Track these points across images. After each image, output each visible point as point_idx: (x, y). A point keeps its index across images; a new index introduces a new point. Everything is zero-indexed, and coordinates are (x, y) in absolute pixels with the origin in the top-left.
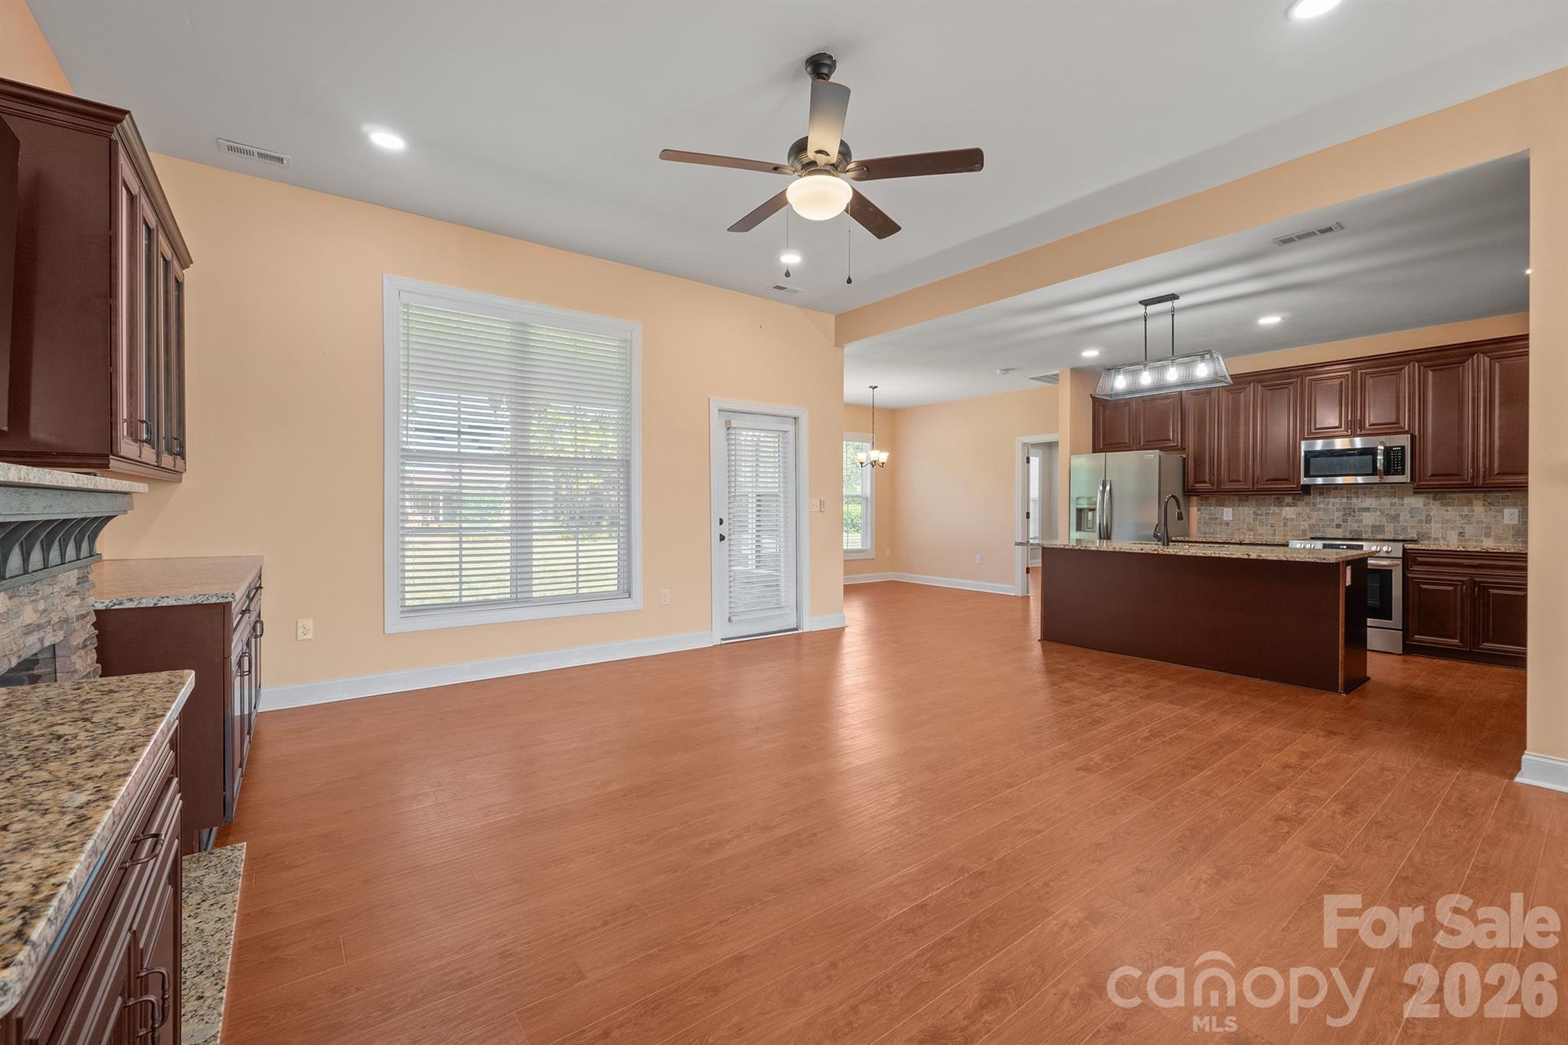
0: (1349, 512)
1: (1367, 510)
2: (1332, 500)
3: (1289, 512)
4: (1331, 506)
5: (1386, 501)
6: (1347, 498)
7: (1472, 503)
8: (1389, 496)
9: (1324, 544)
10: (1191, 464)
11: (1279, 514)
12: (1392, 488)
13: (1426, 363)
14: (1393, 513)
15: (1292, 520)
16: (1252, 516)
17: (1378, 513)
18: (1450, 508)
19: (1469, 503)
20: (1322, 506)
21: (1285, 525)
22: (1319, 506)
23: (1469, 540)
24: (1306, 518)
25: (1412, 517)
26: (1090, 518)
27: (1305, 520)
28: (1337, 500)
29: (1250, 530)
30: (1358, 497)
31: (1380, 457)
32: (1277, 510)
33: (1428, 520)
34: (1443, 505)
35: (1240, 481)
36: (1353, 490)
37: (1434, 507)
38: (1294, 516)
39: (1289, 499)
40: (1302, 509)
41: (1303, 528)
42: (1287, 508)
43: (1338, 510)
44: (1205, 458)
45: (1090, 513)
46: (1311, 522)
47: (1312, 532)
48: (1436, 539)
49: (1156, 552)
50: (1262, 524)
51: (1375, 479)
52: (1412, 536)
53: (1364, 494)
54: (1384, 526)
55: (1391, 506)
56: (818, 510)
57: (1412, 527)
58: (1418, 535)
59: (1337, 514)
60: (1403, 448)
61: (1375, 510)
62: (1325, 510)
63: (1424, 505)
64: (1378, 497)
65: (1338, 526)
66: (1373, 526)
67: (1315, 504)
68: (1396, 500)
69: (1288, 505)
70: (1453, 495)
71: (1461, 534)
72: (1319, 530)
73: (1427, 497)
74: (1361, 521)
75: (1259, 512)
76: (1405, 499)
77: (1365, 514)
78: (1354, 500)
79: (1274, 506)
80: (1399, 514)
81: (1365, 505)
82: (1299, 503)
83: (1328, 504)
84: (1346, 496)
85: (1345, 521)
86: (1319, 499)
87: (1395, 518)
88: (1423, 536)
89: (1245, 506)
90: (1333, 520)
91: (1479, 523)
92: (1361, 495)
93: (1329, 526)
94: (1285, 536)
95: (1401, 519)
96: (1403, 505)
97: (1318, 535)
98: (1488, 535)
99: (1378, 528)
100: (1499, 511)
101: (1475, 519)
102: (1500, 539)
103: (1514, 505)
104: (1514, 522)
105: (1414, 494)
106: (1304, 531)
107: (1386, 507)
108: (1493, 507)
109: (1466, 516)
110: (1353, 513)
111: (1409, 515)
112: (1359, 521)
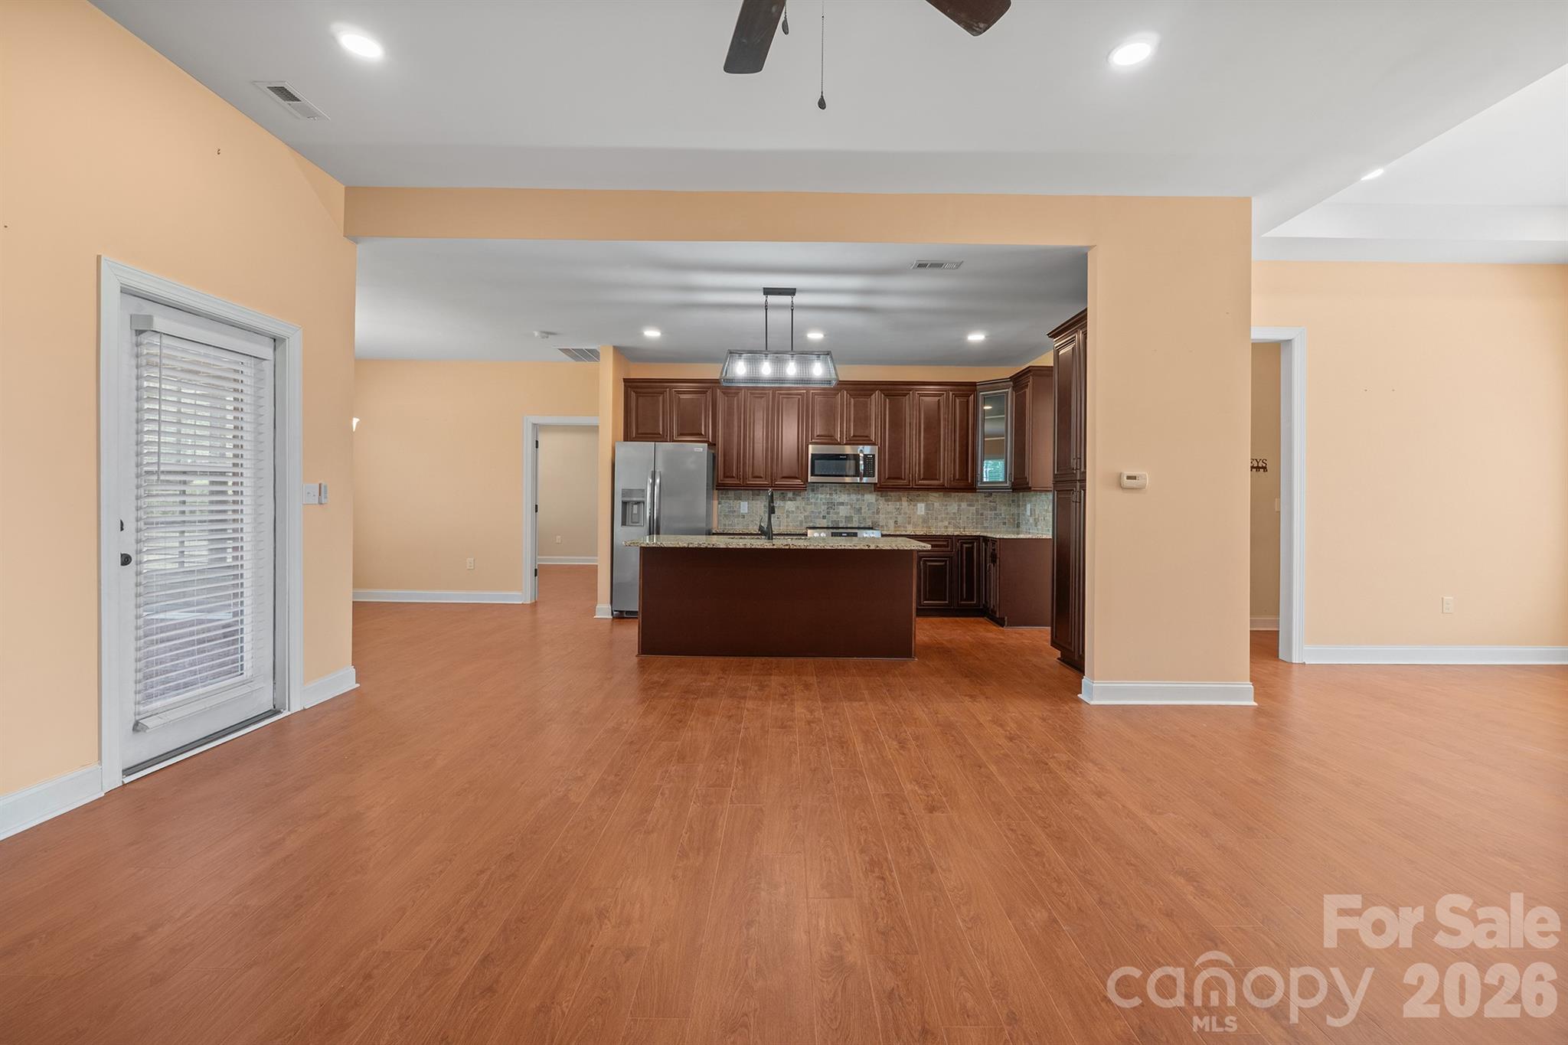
0: (831, 505)
1: (842, 503)
2: (820, 496)
3: (793, 505)
4: (819, 501)
5: (854, 497)
7: (901, 500)
8: (855, 494)
9: (832, 533)
10: (720, 459)
12: (858, 487)
13: (886, 392)
14: (858, 506)
15: (793, 512)
16: (763, 509)
17: (849, 507)
18: (890, 503)
19: (900, 500)
20: (813, 501)
21: (788, 516)
22: (811, 501)
23: (899, 527)
24: (802, 510)
25: (869, 509)
26: (635, 511)
27: (801, 513)
28: (823, 496)
31: (861, 462)
32: (781, 503)
33: (878, 513)
34: (886, 500)
35: (761, 477)
37: (881, 502)
38: (794, 509)
39: (790, 495)
40: (799, 502)
41: (800, 519)
42: (789, 502)
43: (824, 504)
44: (733, 459)
45: (635, 507)
46: (806, 514)
47: (806, 522)
49: (787, 547)
51: (858, 480)
53: (841, 492)
54: (852, 517)
55: (857, 501)
56: (317, 502)
57: (869, 517)
59: (823, 507)
60: (874, 456)
61: (847, 504)
62: (815, 504)
63: (876, 501)
64: (849, 494)
65: (824, 517)
66: (846, 517)
67: (808, 499)
68: (860, 497)
69: (790, 500)
70: (892, 494)
71: (896, 522)
72: (811, 521)
73: (877, 495)
74: (839, 513)
76: (866, 496)
77: (841, 507)
78: (834, 496)
79: (780, 500)
80: (861, 507)
81: (841, 500)
82: (798, 498)
83: (817, 500)
85: (828, 513)
86: (811, 495)
87: (859, 510)
88: (875, 524)
89: (758, 500)
91: (905, 513)
92: (838, 492)
93: (818, 517)
94: (787, 526)
95: (863, 511)
96: (863, 500)
97: (811, 525)
98: (909, 523)
99: (849, 519)
100: (915, 505)
101: (902, 511)
102: (915, 525)
103: (922, 501)
104: (923, 513)
105: (870, 492)
106: (801, 522)
107: (854, 502)
108: (912, 503)
109: (898, 508)
110: (833, 506)
111: (868, 507)
112: (837, 513)
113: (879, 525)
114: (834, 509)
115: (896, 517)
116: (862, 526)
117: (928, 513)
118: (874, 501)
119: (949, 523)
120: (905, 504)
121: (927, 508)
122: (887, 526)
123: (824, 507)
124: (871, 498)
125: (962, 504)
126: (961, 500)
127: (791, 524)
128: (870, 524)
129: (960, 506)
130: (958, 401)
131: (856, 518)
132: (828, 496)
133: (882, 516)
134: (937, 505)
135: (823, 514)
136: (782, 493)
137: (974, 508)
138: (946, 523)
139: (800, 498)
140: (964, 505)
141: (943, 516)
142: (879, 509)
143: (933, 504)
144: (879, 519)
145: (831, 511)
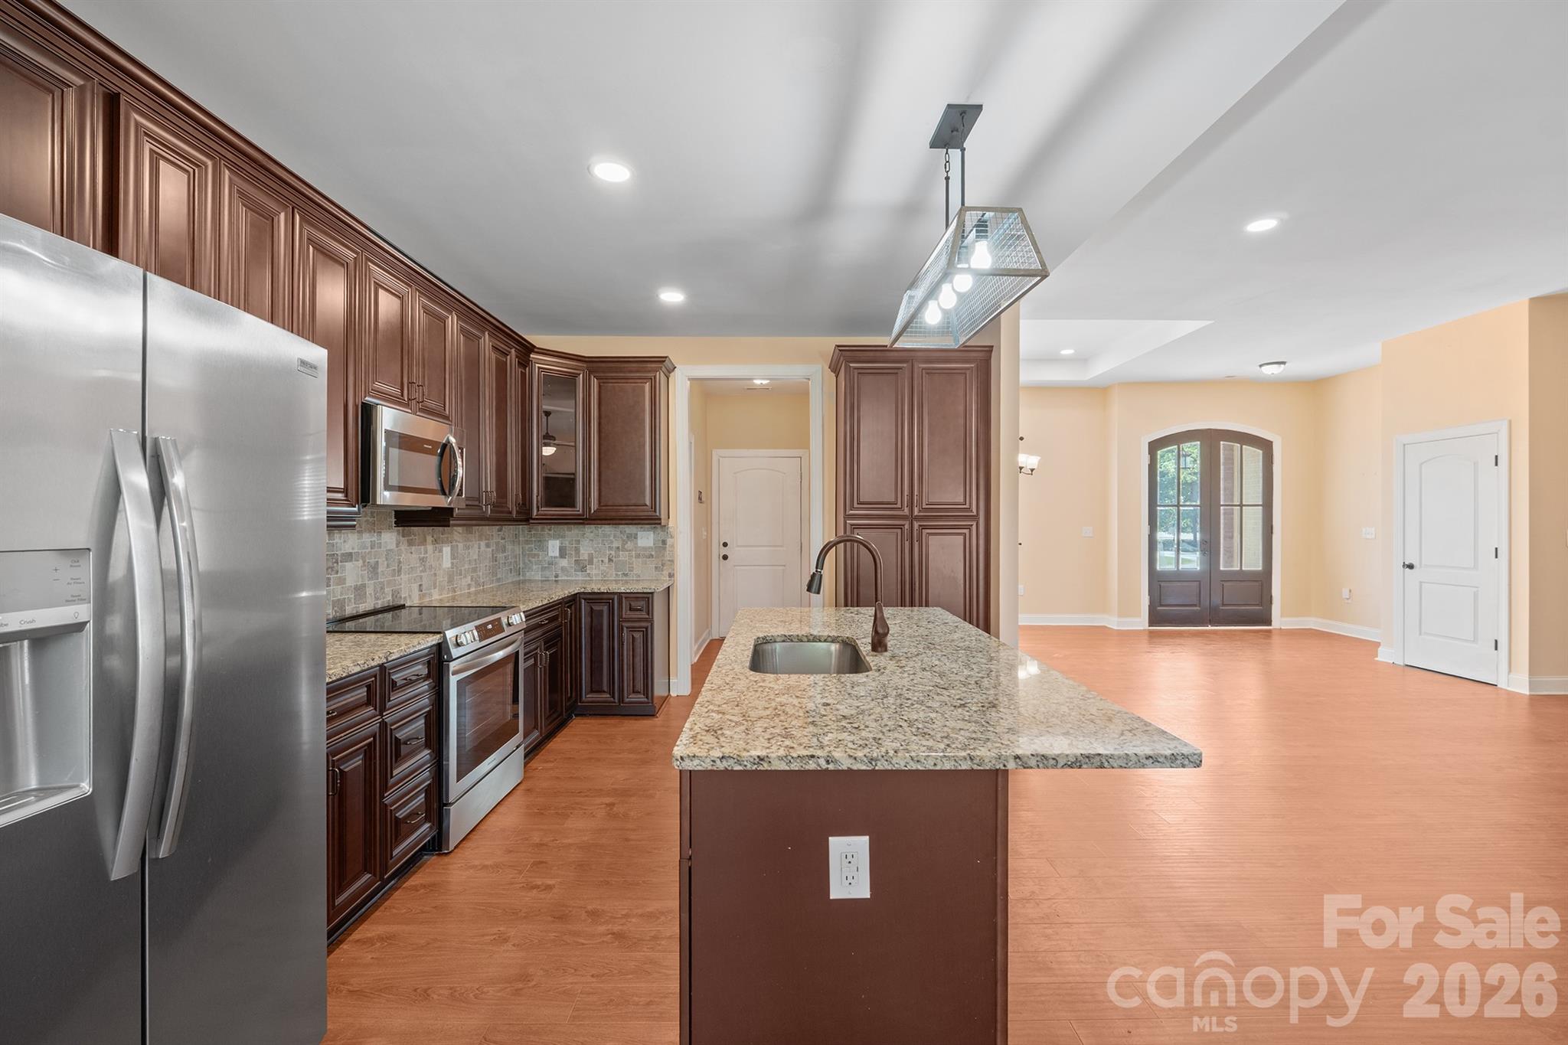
1: (349, 557)
5: (367, 538)
7: (426, 541)
8: (370, 532)
14: (372, 561)
17: (360, 563)
18: (414, 548)
25: (388, 566)
33: (399, 571)
34: (410, 543)
54: (365, 586)
55: (371, 548)
57: (389, 582)
58: (393, 595)
63: (397, 546)
66: (356, 589)
68: (375, 537)
71: (421, 588)
73: (398, 534)
76: (385, 535)
77: (348, 565)
80: (377, 562)
81: (347, 548)
87: (374, 569)
88: (396, 597)
91: (431, 567)
95: (380, 570)
96: (380, 546)
98: (435, 586)
99: (360, 590)
100: (441, 551)
101: (428, 564)
102: (442, 589)
104: (449, 565)
105: (390, 527)
107: (367, 551)
108: (437, 545)
109: (423, 560)
110: (335, 565)
111: (386, 563)
112: (342, 581)
113: (401, 597)
114: (337, 572)
115: (421, 577)
117: (452, 563)
118: (393, 546)
120: (430, 548)
121: (453, 557)
125: (482, 543)
126: (481, 537)
128: (390, 598)
129: (479, 547)
131: (370, 591)
133: (404, 577)
134: (461, 547)
137: (491, 550)
138: (468, 579)
140: (483, 545)
141: (466, 567)
142: (400, 562)
143: (457, 545)
144: (401, 584)
145: (333, 576)
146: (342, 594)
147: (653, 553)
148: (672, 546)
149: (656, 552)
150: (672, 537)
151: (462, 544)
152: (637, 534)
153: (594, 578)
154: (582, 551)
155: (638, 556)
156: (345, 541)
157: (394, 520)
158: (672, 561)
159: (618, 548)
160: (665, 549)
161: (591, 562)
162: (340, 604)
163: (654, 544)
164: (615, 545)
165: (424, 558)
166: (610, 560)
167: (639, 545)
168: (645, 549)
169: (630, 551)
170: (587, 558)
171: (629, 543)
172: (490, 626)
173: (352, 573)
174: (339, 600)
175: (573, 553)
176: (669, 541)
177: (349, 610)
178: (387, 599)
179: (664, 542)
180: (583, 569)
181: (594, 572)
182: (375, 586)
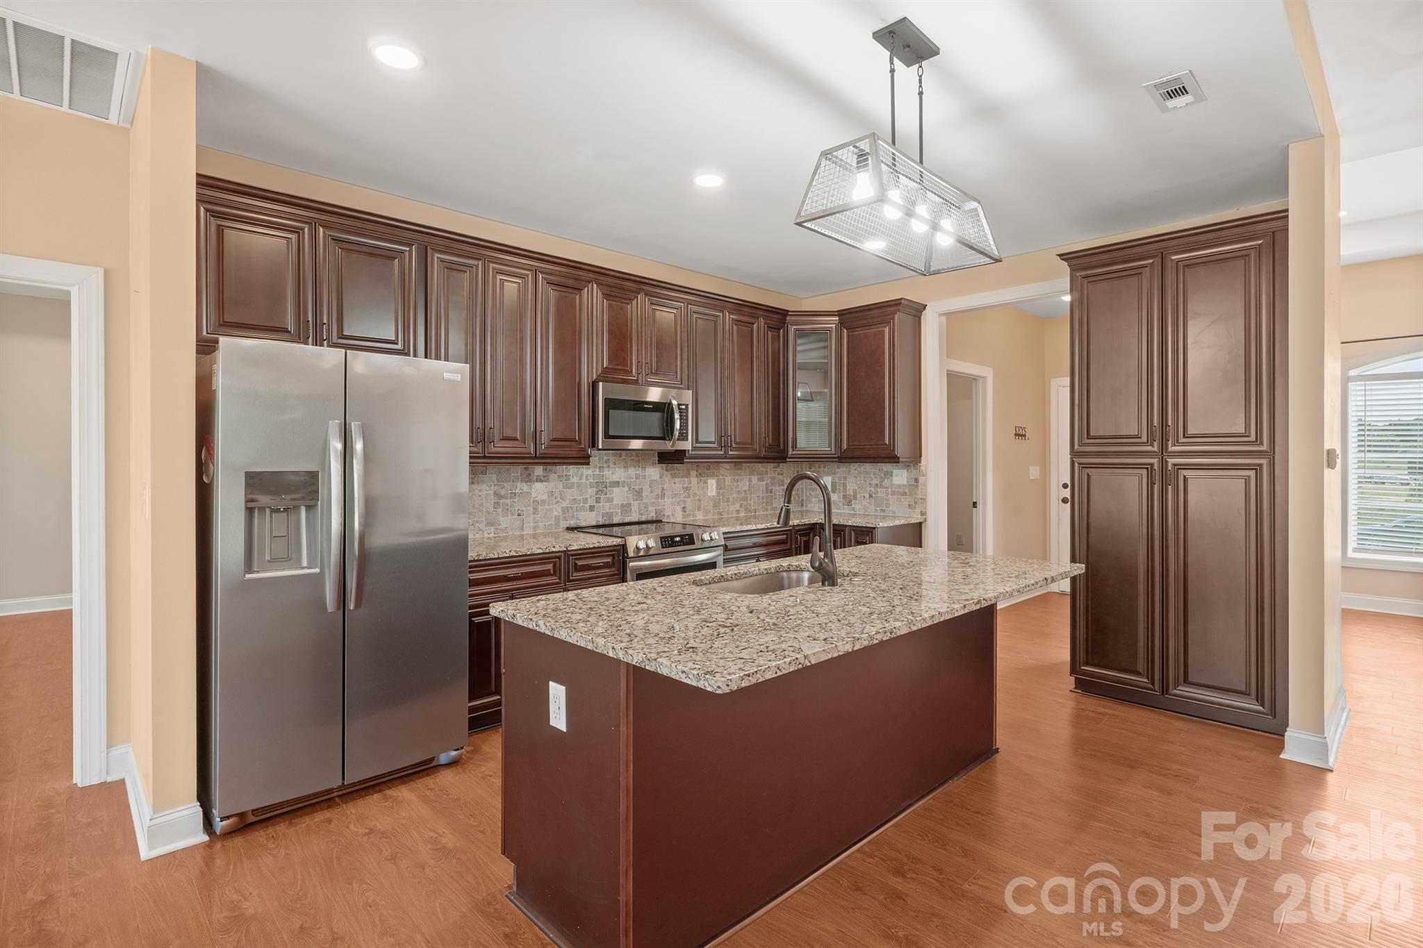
0: (602, 487)
1: (616, 484)
3: (539, 490)
4: (584, 480)
5: (632, 472)
6: (600, 467)
7: (690, 474)
8: (635, 467)
11: (529, 494)
14: (637, 488)
15: (543, 502)
16: (492, 499)
17: (626, 488)
18: (677, 479)
19: (688, 475)
21: (535, 510)
22: (572, 481)
23: (688, 515)
25: (652, 492)
29: (490, 524)
30: (609, 467)
31: (676, 416)
32: (523, 487)
33: (663, 496)
34: (673, 476)
36: (605, 458)
37: (666, 479)
38: (545, 497)
39: (539, 470)
40: (554, 484)
41: (556, 513)
42: (538, 485)
46: (565, 504)
48: (668, 516)
50: (506, 511)
52: (652, 515)
54: (630, 505)
55: (636, 479)
57: (653, 503)
58: (656, 513)
59: (590, 491)
60: (687, 406)
62: (579, 486)
63: (660, 478)
65: (592, 508)
66: (622, 506)
68: (640, 471)
69: (539, 480)
73: (662, 469)
75: (503, 492)
77: (615, 489)
78: (606, 472)
79: (522, 481)
80: (642, 488)
81: (615, 478)
82: (553, 476)
83: (581, 479)
84: (598, 465)
85: (598, 501)
88: (660, 514)
89: (483, 482)
90: (587, 499)
91: (695, 495)
92: (612, 466)
93: (582, 509)
94: (535, 528)
95: (644, 494)
96: (644, 477)
97: (572, 523)
98: (699, 509)
99: (626, 508)
100: (706, 482)
101: (691, 492)
102: (706, 512)
103: (713, 476)
104: (714, 494)
105: (653, 464)
106: (557, 518)
107: (632, 480)
108: (702, 478)
109: (686, 489)
110: (604, 489)
111: (650, 489)
112: (610, 500)
113: (664, 515)
114: (606, 494)
115: (685, 502)
116: (643, 518)
117: (718, 493)
118: (657, 477)
119: (741, 506)
120: (694, 480)
121: (719, 487)
122: (673, 515)
123: (592, 491)
124: (654, 472)
125: (753, 477)
126: (752, 473)
127: (540, 524)
128: (654, 514)
129: (750, 481)
130: (770, 334)
131: (635, 508)
132: (597, 472)
133: (668, 501)
134: (728, 479)
135: (591, 502)
136: (526, 469)
137: (764, 483)
138: (737, 506)
139: (556, 476)
140: (755, 479)
141: (735, 496)
142: (663, 489)
143: (724, 479)
144: (664, 506)
145: (603, 497)
146: (610, 508)
147: (907, 491)
148: (925, 485)
149: (909, 490)
150: (924, 475)
151: (730, 478)
152: (892, 472)
153: (858, 513)
154: (848, 487)
155: (893, 493)
156: (613, 473)
157: (657, 459)
158: (924, 500)
159: (877, 485)
160: (917, 486)
161: (855, 498)
162: (610, 515)
163: (907, 482)
164: (875, 482)
165: (687, 487)
166: (871, 496)
167: (894, 483)
168: (899, 486)
169: (886, 488)
170: (852, 494)
171: (886, 480)
172: (678, 539)
173: (619, 495)
174: (608, 513)
175: (842, 488)
176: (921, 479)
177: (616, 520)
178: (651, 515)
179: (916, 480)
180: (849, 504)
181: (858, 506)
182: (639, 506)
